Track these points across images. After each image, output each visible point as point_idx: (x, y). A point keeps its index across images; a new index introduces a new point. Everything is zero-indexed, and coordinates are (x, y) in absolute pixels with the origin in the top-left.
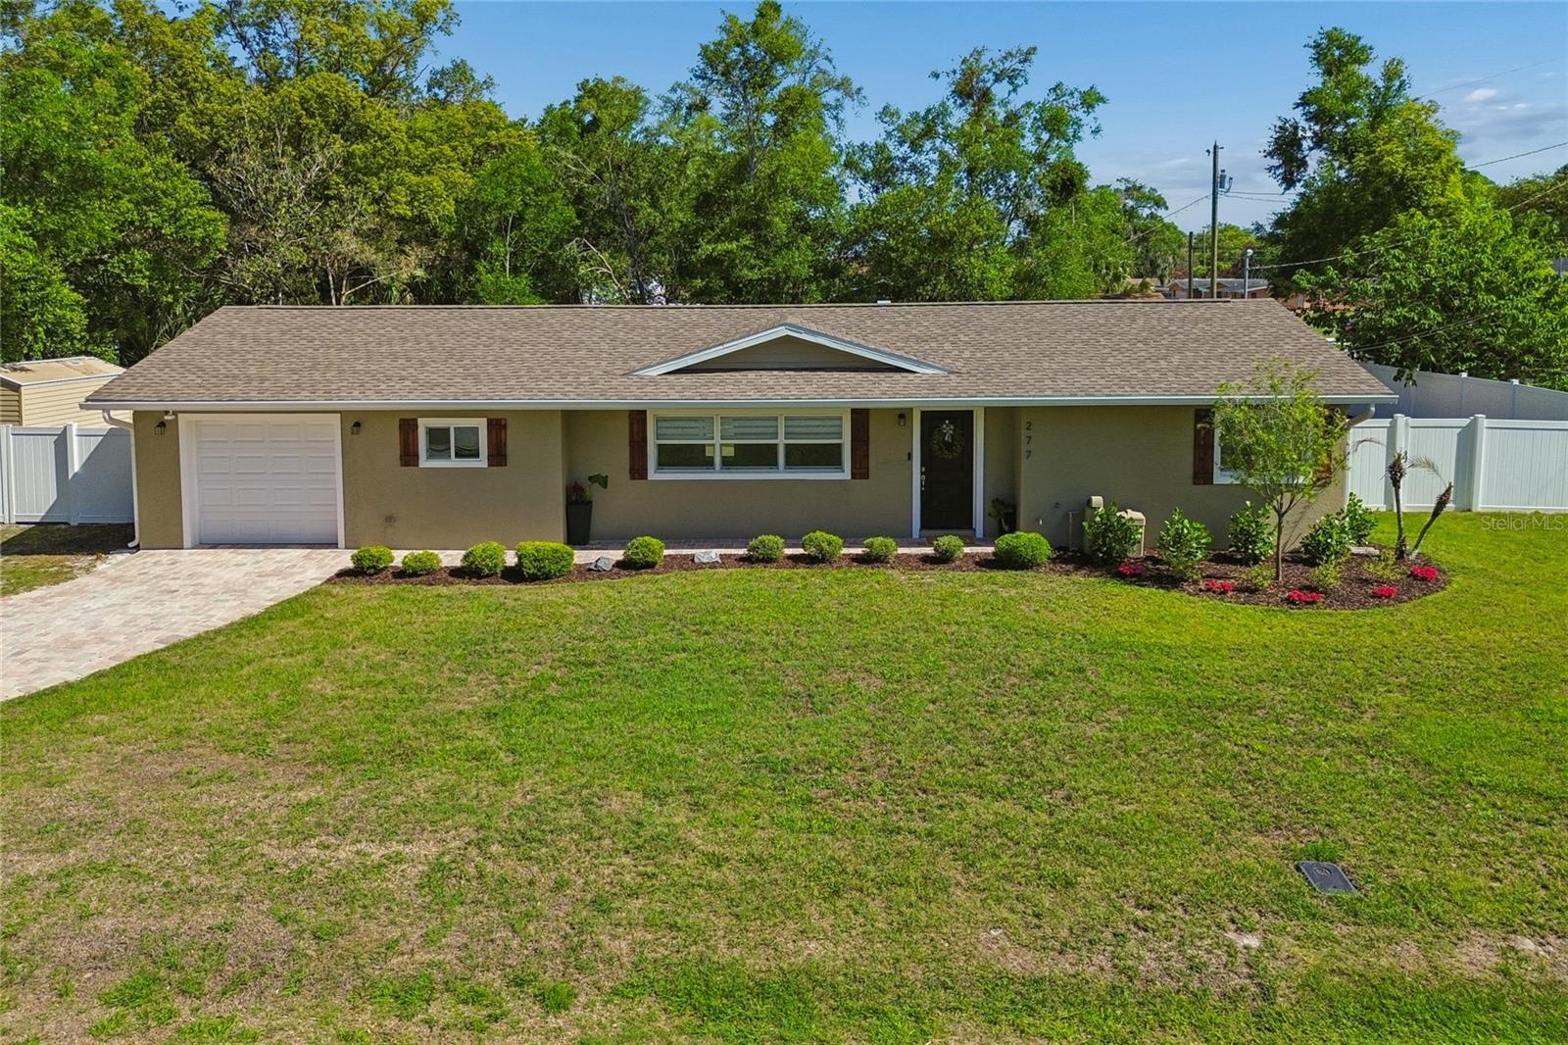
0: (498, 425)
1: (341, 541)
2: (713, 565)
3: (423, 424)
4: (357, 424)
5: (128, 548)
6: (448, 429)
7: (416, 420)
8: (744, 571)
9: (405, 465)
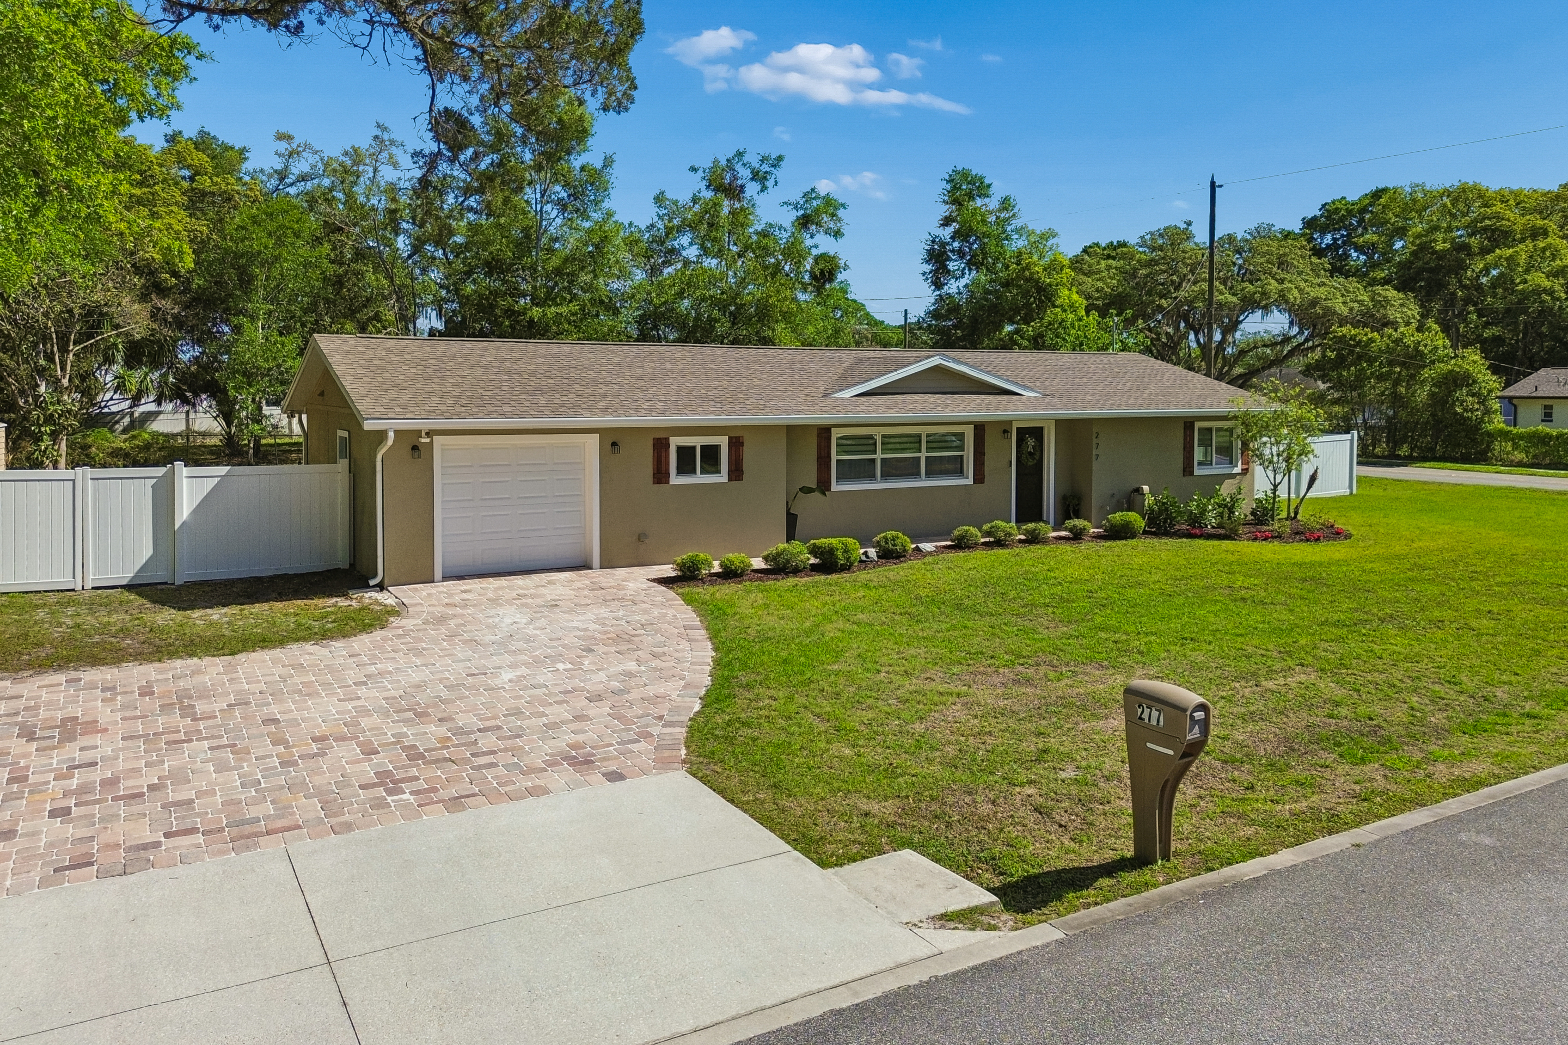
0: (736, 444)
1: (596, 561)
2: (930, 553)
3: (676, 442)
4: (614, 444)
5: (368, 586)
6: (694, 448)
7: (667, 439)
8: (951, 555)
9: (658, 483)
